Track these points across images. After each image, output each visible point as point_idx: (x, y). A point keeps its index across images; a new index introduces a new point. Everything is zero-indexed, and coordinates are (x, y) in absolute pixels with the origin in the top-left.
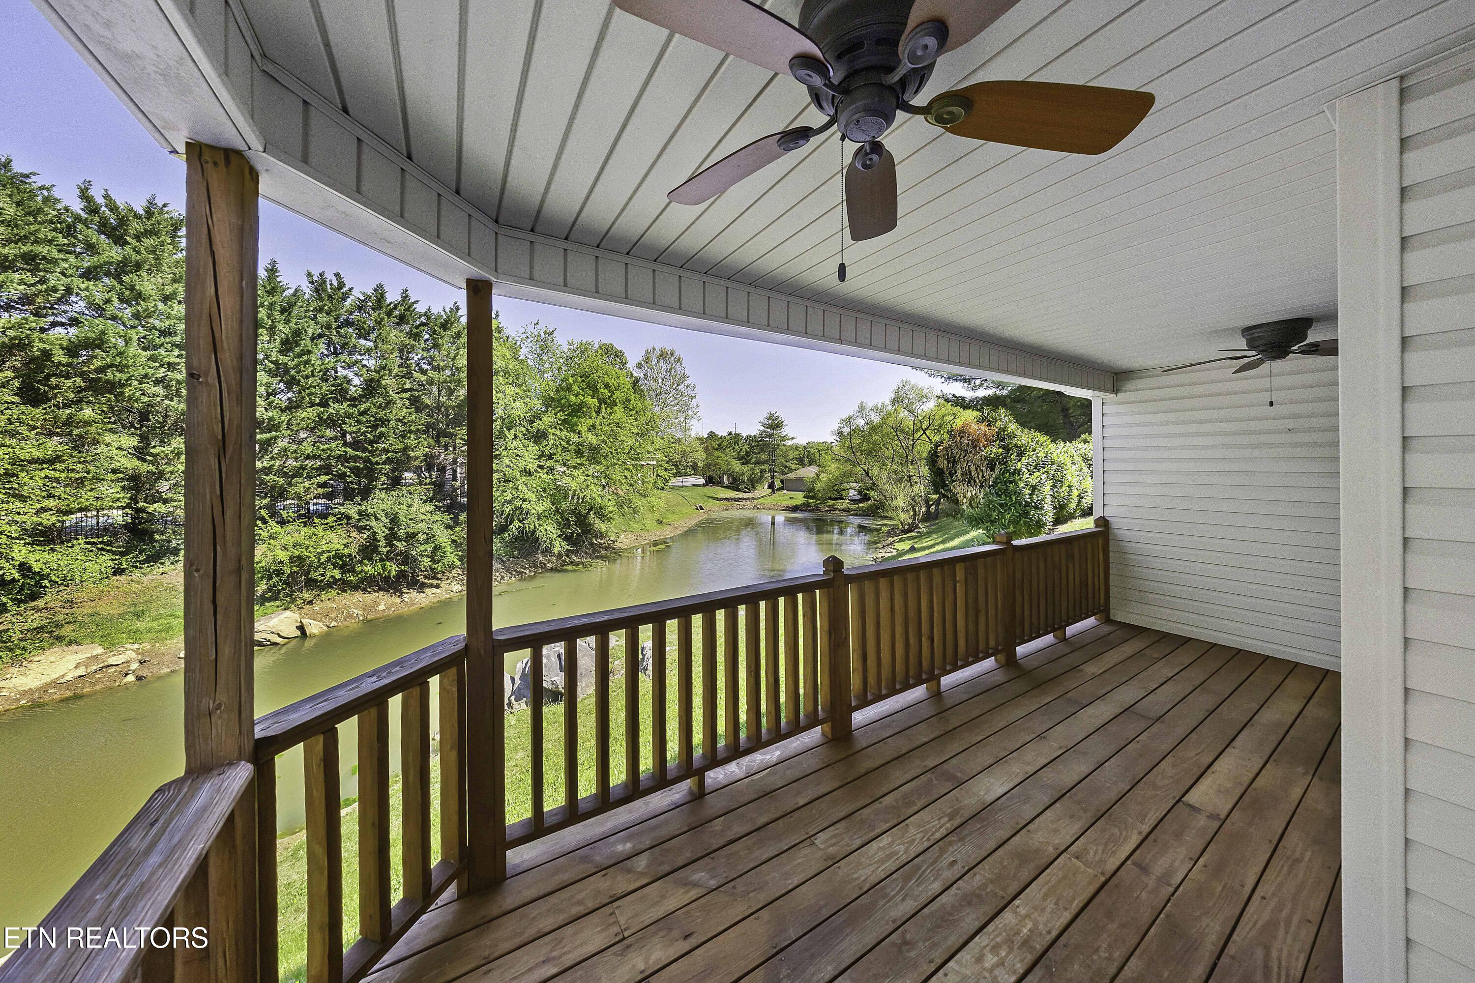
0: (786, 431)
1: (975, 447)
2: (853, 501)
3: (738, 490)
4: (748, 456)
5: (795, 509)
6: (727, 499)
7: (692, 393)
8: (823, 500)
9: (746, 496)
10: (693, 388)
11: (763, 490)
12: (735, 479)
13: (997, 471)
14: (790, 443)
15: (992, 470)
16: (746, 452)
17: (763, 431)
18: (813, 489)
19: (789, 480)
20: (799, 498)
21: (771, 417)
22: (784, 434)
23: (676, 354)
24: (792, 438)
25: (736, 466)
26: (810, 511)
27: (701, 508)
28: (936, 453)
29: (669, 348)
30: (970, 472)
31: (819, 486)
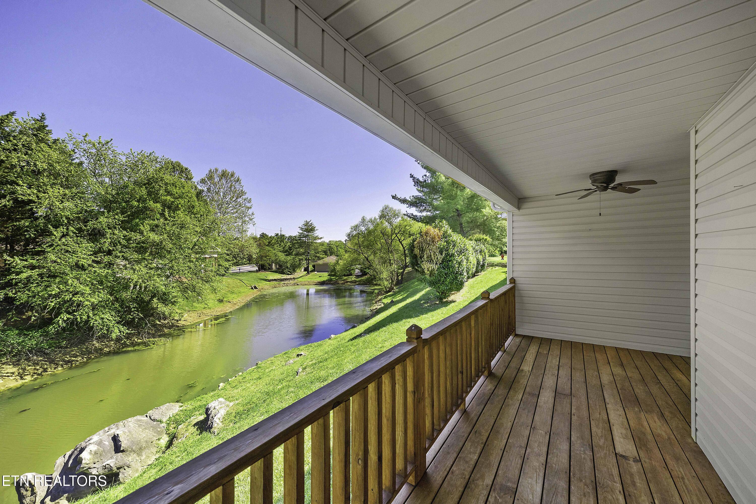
0: (317, 233)
1: (433, 242)
2: (358, 276)
3: (283, 273)
4: (290, 250)
5: (322, 283)
6: (275, 280)
7: (248, 205)
8: (340, 277)
9: (289, 277)
10: (250, 201)
11: (300, 272)
12: (281, 266)
13: (443, 255)
14: (319, 241)
15: (442, 254)
16: (290, 247)
17: (301, 233)
18: (334, 269)
19: (320, 265)
20: (325, 276)
21: (307, 224)
22: (316, 235)
23: (236, 175)
24: (321, 238)
25: (282, 257)
26: (332, 284)
27: (255, 288)
28: (413, 245)
29: (230, 170)
30: (431, 256)
31: (338, 268)
